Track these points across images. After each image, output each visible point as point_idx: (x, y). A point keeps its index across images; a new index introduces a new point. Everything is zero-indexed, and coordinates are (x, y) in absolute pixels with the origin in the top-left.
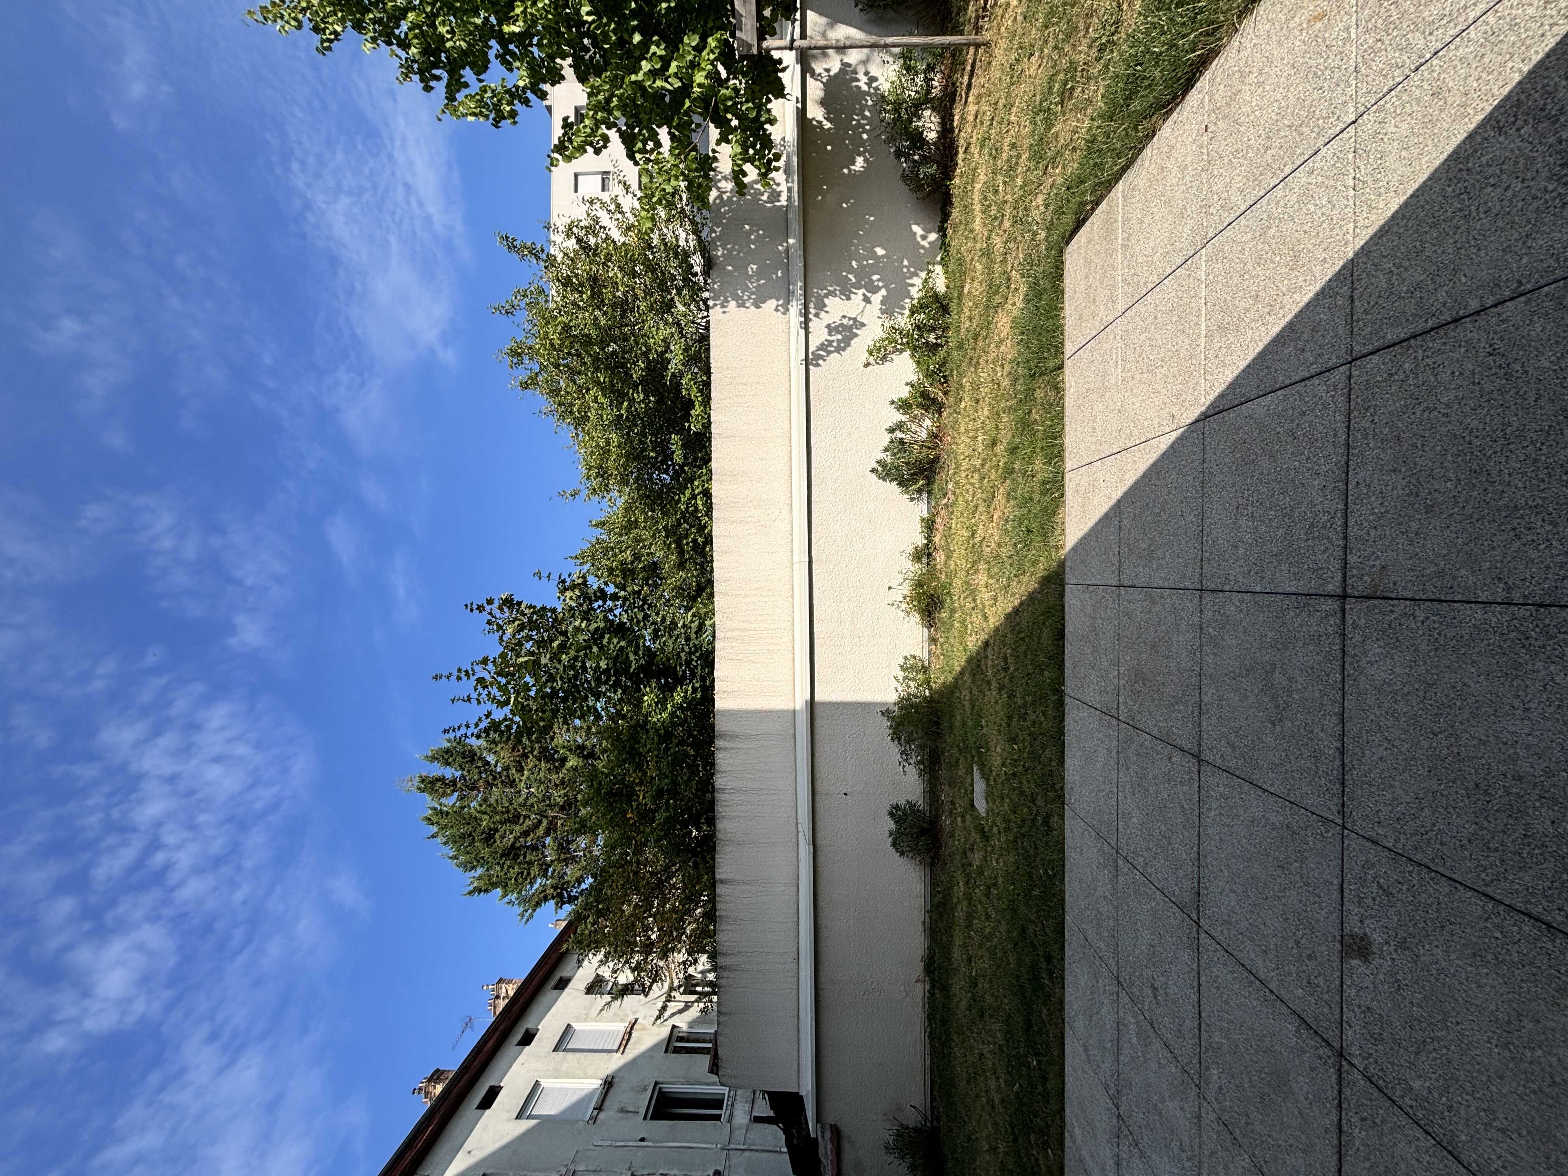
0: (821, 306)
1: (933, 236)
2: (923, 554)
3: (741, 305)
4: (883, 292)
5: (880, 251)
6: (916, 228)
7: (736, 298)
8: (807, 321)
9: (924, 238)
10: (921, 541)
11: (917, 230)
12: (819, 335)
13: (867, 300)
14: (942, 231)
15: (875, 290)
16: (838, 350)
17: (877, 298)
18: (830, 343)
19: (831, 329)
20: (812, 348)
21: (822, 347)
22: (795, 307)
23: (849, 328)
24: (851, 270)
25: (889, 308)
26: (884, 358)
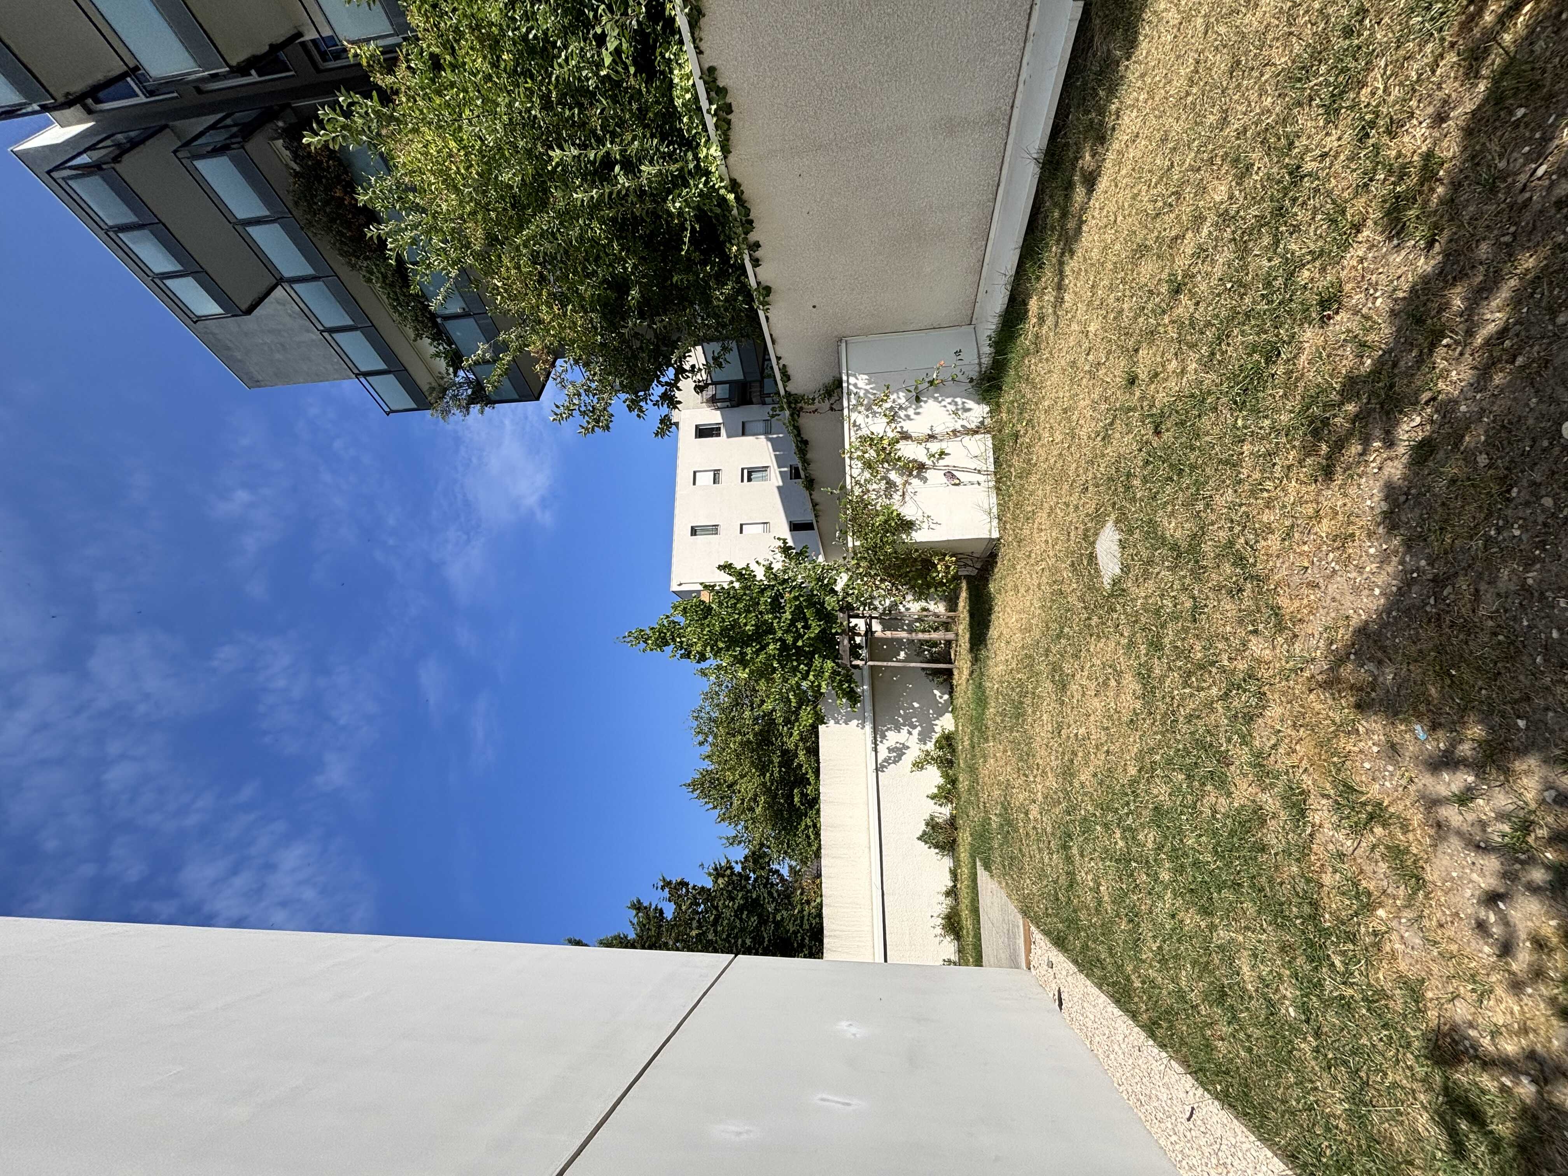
0: (884, 737)
1: (946, 697)
2: (952, 892)
3: (837, 722)
4: (919, 728)
5: (916, 705)
6: (936, 692)
7: (834, 718)
8: (876, 744)
9: (941, 697)
10: (951, 884)
11: (937, 693)
12: (883, 753)
13: (910, 733)
14: (951, 693)
15: (914, 727)
16: (895, 762)
17: (915, 732)
18: (890, 758)
19: (890, 750)
20: (879, 761)
21: (885, 760)
22: (868, 727)
23: (900, 749)
24: (900, 715)
25: (923, 739)
26: (922, 768)
